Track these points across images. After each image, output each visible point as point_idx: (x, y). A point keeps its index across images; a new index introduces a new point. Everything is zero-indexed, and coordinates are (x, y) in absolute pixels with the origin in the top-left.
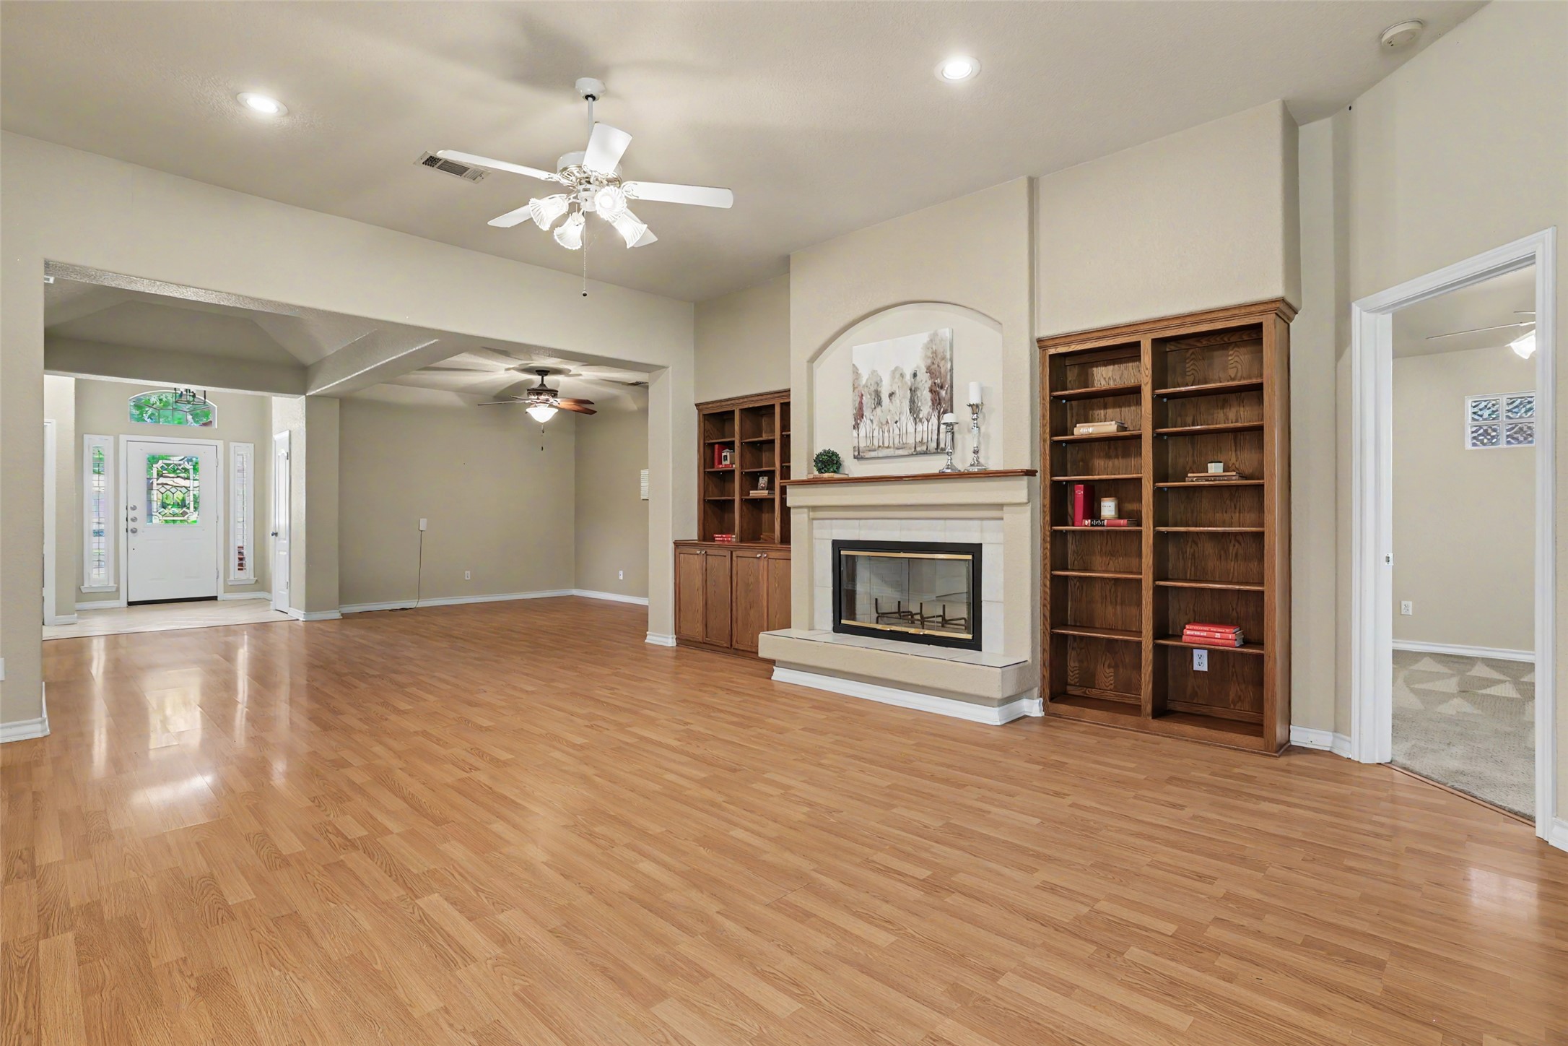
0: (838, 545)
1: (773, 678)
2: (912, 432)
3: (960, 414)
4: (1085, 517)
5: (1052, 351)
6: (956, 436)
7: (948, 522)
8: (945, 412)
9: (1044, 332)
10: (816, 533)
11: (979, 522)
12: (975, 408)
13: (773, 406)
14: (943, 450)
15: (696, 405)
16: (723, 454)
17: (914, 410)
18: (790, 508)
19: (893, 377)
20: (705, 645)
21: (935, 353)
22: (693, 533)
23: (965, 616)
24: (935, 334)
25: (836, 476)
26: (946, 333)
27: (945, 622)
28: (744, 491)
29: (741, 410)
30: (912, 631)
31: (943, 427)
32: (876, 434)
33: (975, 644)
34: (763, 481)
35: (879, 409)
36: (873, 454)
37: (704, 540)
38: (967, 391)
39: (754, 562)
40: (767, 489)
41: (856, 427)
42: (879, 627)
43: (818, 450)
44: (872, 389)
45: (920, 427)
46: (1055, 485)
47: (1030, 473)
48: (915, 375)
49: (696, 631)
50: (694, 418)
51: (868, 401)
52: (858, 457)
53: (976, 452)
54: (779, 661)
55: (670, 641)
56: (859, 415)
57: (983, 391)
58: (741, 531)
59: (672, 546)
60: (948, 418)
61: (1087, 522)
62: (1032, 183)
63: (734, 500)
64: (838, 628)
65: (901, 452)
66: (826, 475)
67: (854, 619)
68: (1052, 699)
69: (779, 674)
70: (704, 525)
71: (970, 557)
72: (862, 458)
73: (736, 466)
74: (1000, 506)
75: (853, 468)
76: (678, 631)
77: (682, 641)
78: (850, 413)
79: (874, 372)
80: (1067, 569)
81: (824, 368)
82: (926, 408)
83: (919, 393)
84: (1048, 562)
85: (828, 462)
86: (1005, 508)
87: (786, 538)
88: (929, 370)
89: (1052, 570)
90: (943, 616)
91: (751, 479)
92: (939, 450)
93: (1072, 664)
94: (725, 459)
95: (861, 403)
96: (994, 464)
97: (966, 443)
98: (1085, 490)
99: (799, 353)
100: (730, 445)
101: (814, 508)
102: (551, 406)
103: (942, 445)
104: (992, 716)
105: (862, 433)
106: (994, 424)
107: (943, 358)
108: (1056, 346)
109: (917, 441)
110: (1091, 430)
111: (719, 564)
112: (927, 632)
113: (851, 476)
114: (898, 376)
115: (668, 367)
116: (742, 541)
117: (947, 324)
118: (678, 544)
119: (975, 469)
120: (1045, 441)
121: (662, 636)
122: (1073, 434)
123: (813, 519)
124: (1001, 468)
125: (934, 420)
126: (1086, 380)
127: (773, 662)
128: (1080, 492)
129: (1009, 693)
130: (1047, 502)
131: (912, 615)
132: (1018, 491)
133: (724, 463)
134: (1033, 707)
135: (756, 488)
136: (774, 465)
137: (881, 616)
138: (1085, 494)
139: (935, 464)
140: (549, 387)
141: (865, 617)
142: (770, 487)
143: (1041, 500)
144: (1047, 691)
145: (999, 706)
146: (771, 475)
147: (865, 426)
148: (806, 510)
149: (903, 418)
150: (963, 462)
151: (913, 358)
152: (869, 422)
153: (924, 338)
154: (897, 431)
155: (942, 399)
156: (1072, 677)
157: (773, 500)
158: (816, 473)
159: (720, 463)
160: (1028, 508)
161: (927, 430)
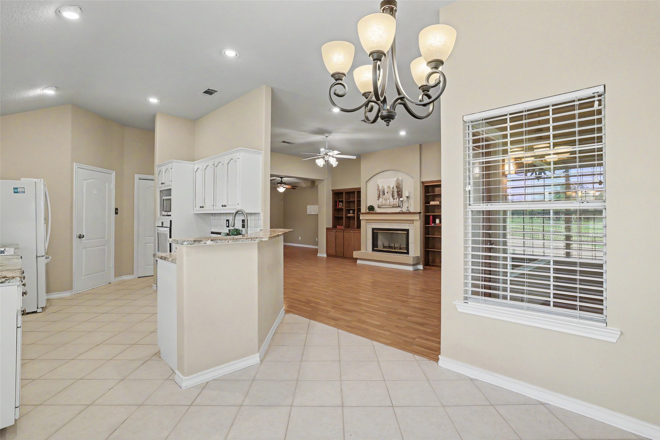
0: (373, 229)
1: (357, 263)
2: (392, 201)
3: (404, 198)
4: (433, 223)
5: (425, 185)
6: (403, 203)
7: (401, 224)
8: (400, 197)
9: (423, 180)
10: (368, 226)
11: (408, 224)
12: (407, 197)
13: (355, 192)
14: (400, 206)
15: (332, 190)
16: (340, 204)
17: (393, 196)
18: (361, 220)
19: (388, 188)
20: (336, 256)
21: (398, 183)
22: (331, 226)
23: (405, 247)
24: (398, 179)
25: (373, 212)
26: (400, 178)
27: (400, 249)
28: (346, 214)
29: (345, 192)
30: (392, 250)
31: (400, 201)
32: (383, 202)
33: (408, 253)
34: (351, 212)
35: (384, 196)
36: (383, 207)
37: (334, 228)
38: (405, 193)
39: (350, 234)
40: (352, 214)
41: (378, 199)
42: (384, 250)
43: (368, 205)
44: (383, 191)
45: (394, 201)
46: (426, 215)
47: (420, 213)
48: (393, 188)
49: (333, 252)
50: (331, 193)
51: (381, 193)
52: (379, 207)
53: (408, 207)
54: (359, 258)
55: (325, 255)
56: (379, 197)
57: (409, 193)
58: (345, 225)
59: (325, 229)
60: (401, 199)
61: (433, 224)
62: (421, 145)
63: (343, 217)
64: (373, 250)
65: (389, 207)
66: (371, 212)
67: (377, 248)
68: (425, 266)
69: (359, 262)
70: (334, 223)
71: (406, 232)
72: (380, 208)
73: (344, 207)
74: (413, 220)
75: (378, 210)
76: (327, 253)
77: (328, 255)
78: (377, 196)
79: (383, 186)
80: (429, 235)
81: (370, 184)
82: (396, 196)
83: (394, 193)
84: (424, 233)
85: (371, 208)
86: (414, 221)
87: (359, 227)
88: (397, 187)
89: (425, 235)
90: (400, 247)
91: (348, 211)
92: (399, 206)
93: (430, 257)
94: (340, 205)
95: (379, 194)
96: (412, 211)
97: (405, 205)
98: (432, 217)
99: (363, 179)
100: (342, 202)
101: (367, 220)
102: (284, 187)
103: (400, 205)
104: (411, 268)
105: (380, 201)
106: (412, 201)
107: (400, 184)
108: (426, 184)
109: (394, 204)
110: (433, 203)
111: (340, 234)
112: (396, 250)
113: (377, 212)
114: (389, 188)
115: (324, 180)
116: (345, 228)
117: (401, 176)
118: (327, 229)
119: (407, 212)
120: (423, 205)
121: (323, 254)
122: (430, 204)
123: (367, 223)
124: (413, 212)
125: (398, 199)
126: (434, 192)
127: (357, 259)
128: (431, 217)
129: (414, 263)
130: (424, 219)
131: (392, 247)
132: (417, 217)
133: (340, 206)
134: (421, 267)
135: (349, 214)
136: (355, 207)
137: (384, 247)
138: (432, 218)
139: (398, 210)
140: (283, 182)
141: (380, 247)
142: (354, 213)
143: (423, 219)
144: (424, 263)
145: (413, 266)
146: (354, 210)
147: (381, 200)
148: (365, 220)
149: (390, 198)
150: (404, 210)
151: (392, 183)
152: (381, 199)
153: (395, 179)
154: (389, 202)
155: (400, 195)
156: (430, 260)
157: (355, 217)
158: (368, 211)
159: (339, 206)
160: (419, 221)
161: (396, 202)
